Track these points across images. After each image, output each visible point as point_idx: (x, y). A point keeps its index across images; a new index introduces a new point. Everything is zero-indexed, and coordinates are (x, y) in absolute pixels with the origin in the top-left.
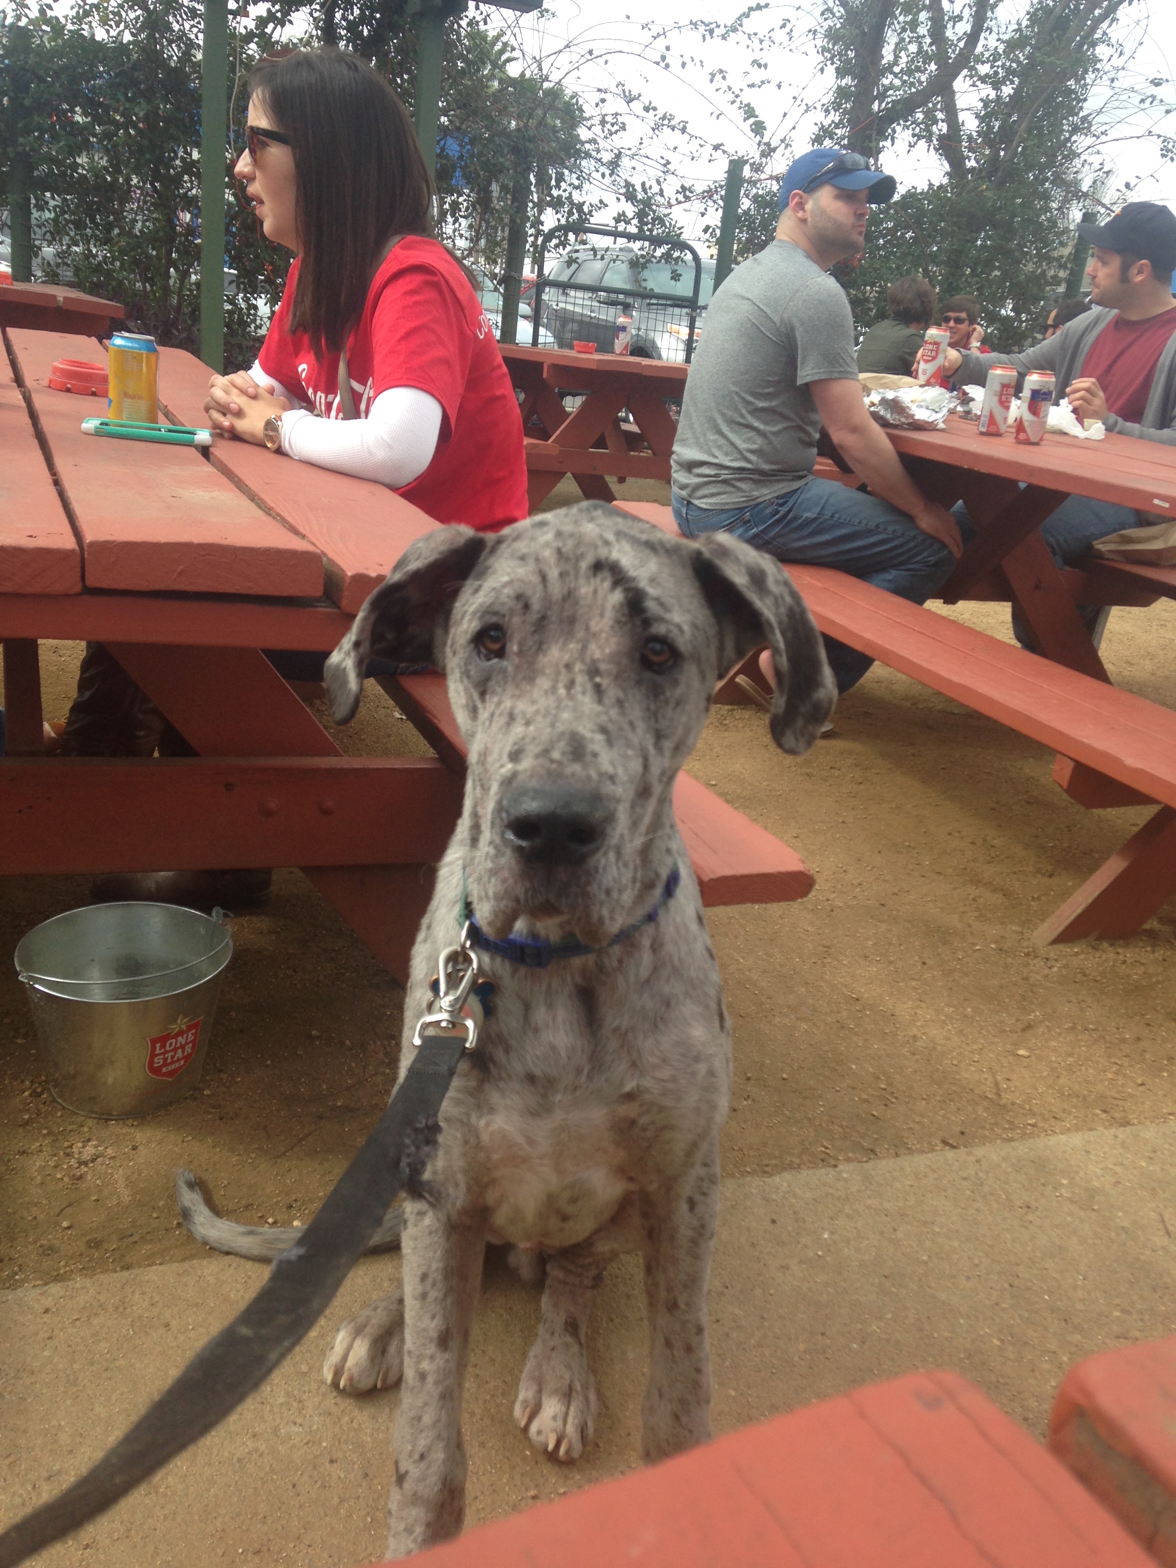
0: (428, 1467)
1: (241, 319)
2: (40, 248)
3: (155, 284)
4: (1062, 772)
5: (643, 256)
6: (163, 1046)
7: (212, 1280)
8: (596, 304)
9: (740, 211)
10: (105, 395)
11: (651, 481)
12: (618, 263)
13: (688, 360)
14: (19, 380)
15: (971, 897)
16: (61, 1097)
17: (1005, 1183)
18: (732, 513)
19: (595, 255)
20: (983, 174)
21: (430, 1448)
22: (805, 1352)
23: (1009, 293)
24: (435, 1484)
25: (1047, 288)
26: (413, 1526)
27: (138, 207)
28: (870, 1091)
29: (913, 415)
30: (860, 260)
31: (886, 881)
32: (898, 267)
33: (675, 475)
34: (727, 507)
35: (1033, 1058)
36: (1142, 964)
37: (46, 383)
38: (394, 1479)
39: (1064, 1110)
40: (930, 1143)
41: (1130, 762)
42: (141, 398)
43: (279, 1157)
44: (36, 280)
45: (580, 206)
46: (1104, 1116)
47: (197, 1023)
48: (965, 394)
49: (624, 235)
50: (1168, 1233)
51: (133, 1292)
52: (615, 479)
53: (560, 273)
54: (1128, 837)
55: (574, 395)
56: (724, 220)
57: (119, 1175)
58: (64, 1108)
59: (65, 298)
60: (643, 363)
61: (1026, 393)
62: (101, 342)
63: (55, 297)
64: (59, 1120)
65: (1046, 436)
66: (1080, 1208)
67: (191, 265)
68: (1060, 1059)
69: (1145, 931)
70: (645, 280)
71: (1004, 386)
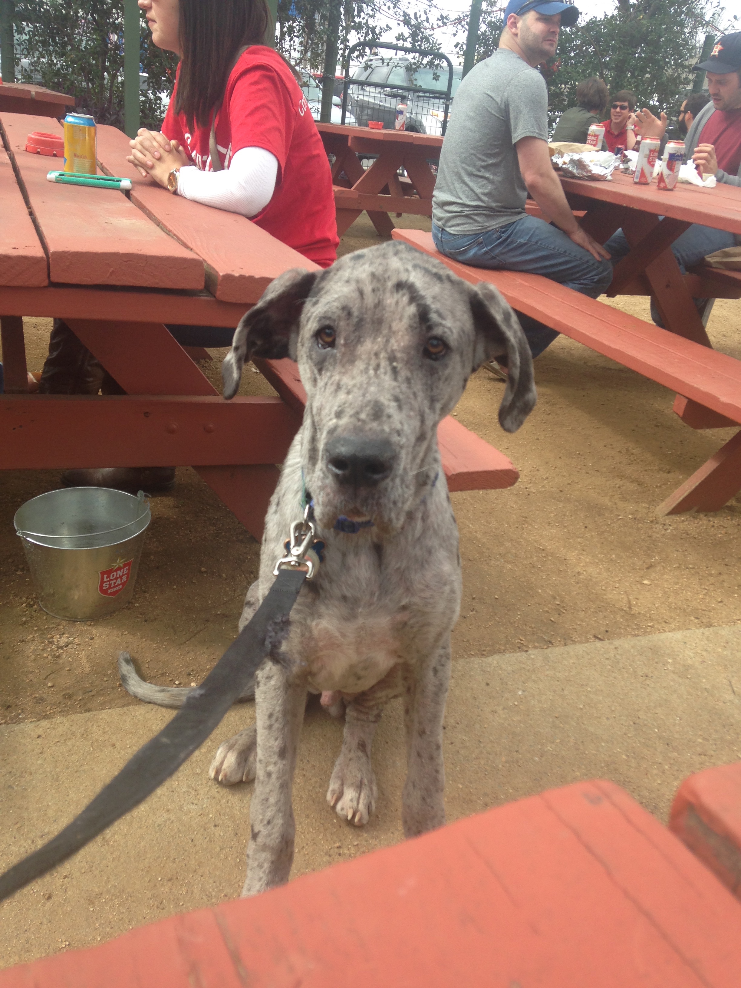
0: (273, 829)
1: (151, 107)
2: (19, 59)
3: (95, 83)
4: (680, 405)
5: (414, 63)
6: (108, 577)
7: (141, 718)
8: (383, 96)
9: (479, 32)
10: (62, 156)
11: (418, 216)
12: (398, 68)
13: (443, 134)
14: (6, 147)
15: (617, 486)
16: (46, 607)
17: (633, 661)
18: (471, 237)
19: (383, 63)
20: (641, 8)
21: (273, 817)
22: (506, 762)
23: (656, 90)
24: (277, 838)
25: (681, 86)
26: (263, 863)
27: (83, 31)
28: (550, 605)
29: (591, 171)
30: (558, 67)
31: (564, 476)
32: (583, 71)
33: (434, 211)
34: (468, 233)
35: (653, 586)
36: (725, 527)
37: (24, 148)
38: (251, 836)
39: (671, 618)
40: (586, 637)
41: (724, 399)
42: (85, 157)
43: (181, 644)
44: (17, 82)
45: (373, 29)
46: (696, 621)
47: (130, 563)
48: (625, 156)
49: (403, 49)
50: (734, 692)
51: (93, 725)
52: (395, 215)
53: (360, 75)
54: (719, 448)
55: (368, 158)
56: (469, 39)
57: (83, 655)
58: (48, 614)
59: (36, 93)
60: (414, 136)
61: (666, 156)
62: (59, 122)
63: (29, 92)
64: (45, 621)
65: (678, 185)
66: (679, 677)
67: (118, 70)
68: (670, 586)
69: (727, 506)
70: (416, 80)
71: (652, 151)
